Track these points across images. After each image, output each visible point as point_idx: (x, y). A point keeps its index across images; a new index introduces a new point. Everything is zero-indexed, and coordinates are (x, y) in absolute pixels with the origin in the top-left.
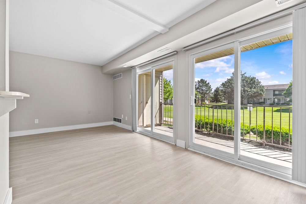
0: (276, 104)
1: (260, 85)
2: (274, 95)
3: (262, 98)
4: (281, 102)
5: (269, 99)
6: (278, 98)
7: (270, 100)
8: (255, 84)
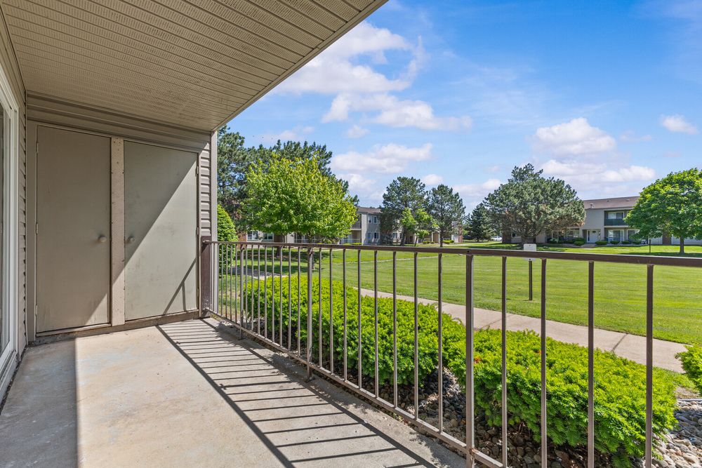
0: (612, 243)
1: (575, 198)
2: (607, 222)
3: (578, 229)
4: (623, 239)
5: (594, 232)
6: (615, 228)
7: (596, 234)
8: (561, 197)
